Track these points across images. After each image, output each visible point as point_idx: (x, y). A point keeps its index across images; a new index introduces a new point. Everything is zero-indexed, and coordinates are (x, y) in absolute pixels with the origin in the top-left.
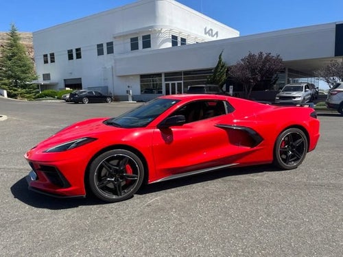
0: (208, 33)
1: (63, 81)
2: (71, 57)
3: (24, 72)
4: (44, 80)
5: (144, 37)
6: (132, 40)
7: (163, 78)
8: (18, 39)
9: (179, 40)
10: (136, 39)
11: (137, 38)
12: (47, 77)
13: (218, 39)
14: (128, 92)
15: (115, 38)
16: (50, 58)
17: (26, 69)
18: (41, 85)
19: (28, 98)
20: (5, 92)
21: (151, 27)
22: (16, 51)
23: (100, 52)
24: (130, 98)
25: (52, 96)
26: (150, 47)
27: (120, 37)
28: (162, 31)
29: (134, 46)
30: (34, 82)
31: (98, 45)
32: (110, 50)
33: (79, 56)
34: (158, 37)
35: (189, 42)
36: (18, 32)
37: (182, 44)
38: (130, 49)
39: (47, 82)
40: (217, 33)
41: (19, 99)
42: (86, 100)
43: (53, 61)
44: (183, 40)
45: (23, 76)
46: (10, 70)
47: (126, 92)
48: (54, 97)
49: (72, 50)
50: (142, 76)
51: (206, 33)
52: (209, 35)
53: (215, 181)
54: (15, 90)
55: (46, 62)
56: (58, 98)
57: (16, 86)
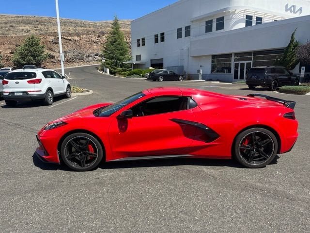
0: (290, 9)
1: (150, 61)
2: (156, 41)
3: (121, 54)
4: (136, 60)
5: (218, 20)
6: (207, 23)
7: (233, 58)
8: (119, 27)
9: (254, 19)
10: (211, 22)
11: (212, 20)
12: (138, 57)
13: (302, 15)
14: (199, 71)
15: (192, 22)
16: (141, 42)
17: (123, 52)
18: (134, 65)
19: (123, 75)
20: (108, 70)
21: (225, 9)
22: (117, 37)
23: (179, 36)
24: (200, 77)
25: (138, 74)
26: (223, 28)
27: (196, 21)
28: (236, 12)
29: (209, 29)
30: (128, 62)
31: (178, 29)
32: (188, 34)
33: (163, 40)
34: (231, 19)
35: (264, 21)
36: (119, 22)
37: (257, 23)
38: (205, 31)
39: (138, 62)
40: (300, 10)
41: (117, 76)
42: (161, 79)
43: (143, 44)
44: (259, 20)
45: (122, 57)
46: (112, 53)
47: (197, 71)
48: (140, 75)
49: (158, 35)
50: (213, 57)
51: (287, 10)
52: (291, 12)
53: (169, 167)
54: (115, 69)
55: (139, 45)
56: (143, 76)
57: (116, 65)
